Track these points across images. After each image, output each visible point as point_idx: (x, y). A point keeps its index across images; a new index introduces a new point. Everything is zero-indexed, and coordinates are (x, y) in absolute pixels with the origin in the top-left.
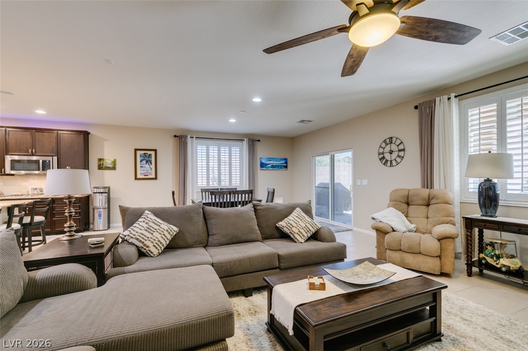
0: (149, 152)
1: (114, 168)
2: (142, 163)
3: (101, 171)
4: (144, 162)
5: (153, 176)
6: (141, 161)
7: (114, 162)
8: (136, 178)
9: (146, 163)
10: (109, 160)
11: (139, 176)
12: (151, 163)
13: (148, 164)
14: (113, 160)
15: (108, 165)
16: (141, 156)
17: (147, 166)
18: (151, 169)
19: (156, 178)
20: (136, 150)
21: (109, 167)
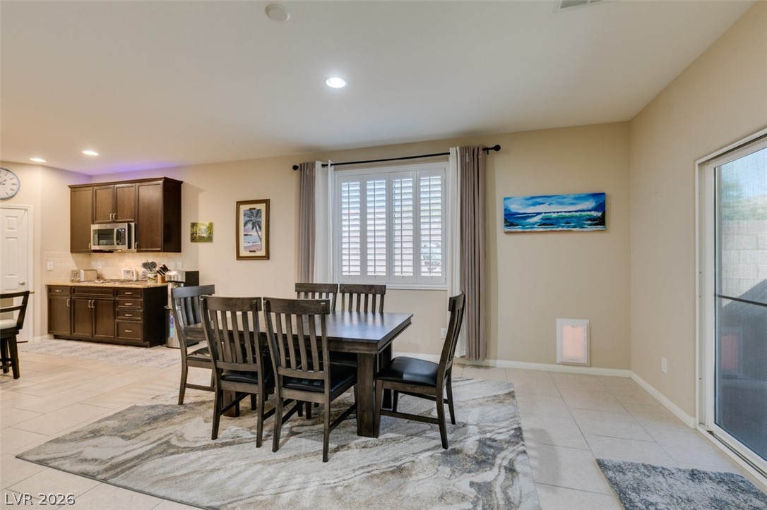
0: (258, 206)
1: (209, 239)
2: (247, 227)
3: (194, 244)
4: (250, 225)
5: (263, 253)
6: (246, 224)
7: (210, 227)
8: (239, 257)
9: (253, 228)
10: (204, 225)
11: (243, 253)
12: (260, 228)
13: (255, 229)
14: (208, 225)
15: (202, 233)
16: (245, 215)
17: (254, 233)
18: (261, 239)
19: (267, 257)
20: (239, 203)
21: (204, 237)
